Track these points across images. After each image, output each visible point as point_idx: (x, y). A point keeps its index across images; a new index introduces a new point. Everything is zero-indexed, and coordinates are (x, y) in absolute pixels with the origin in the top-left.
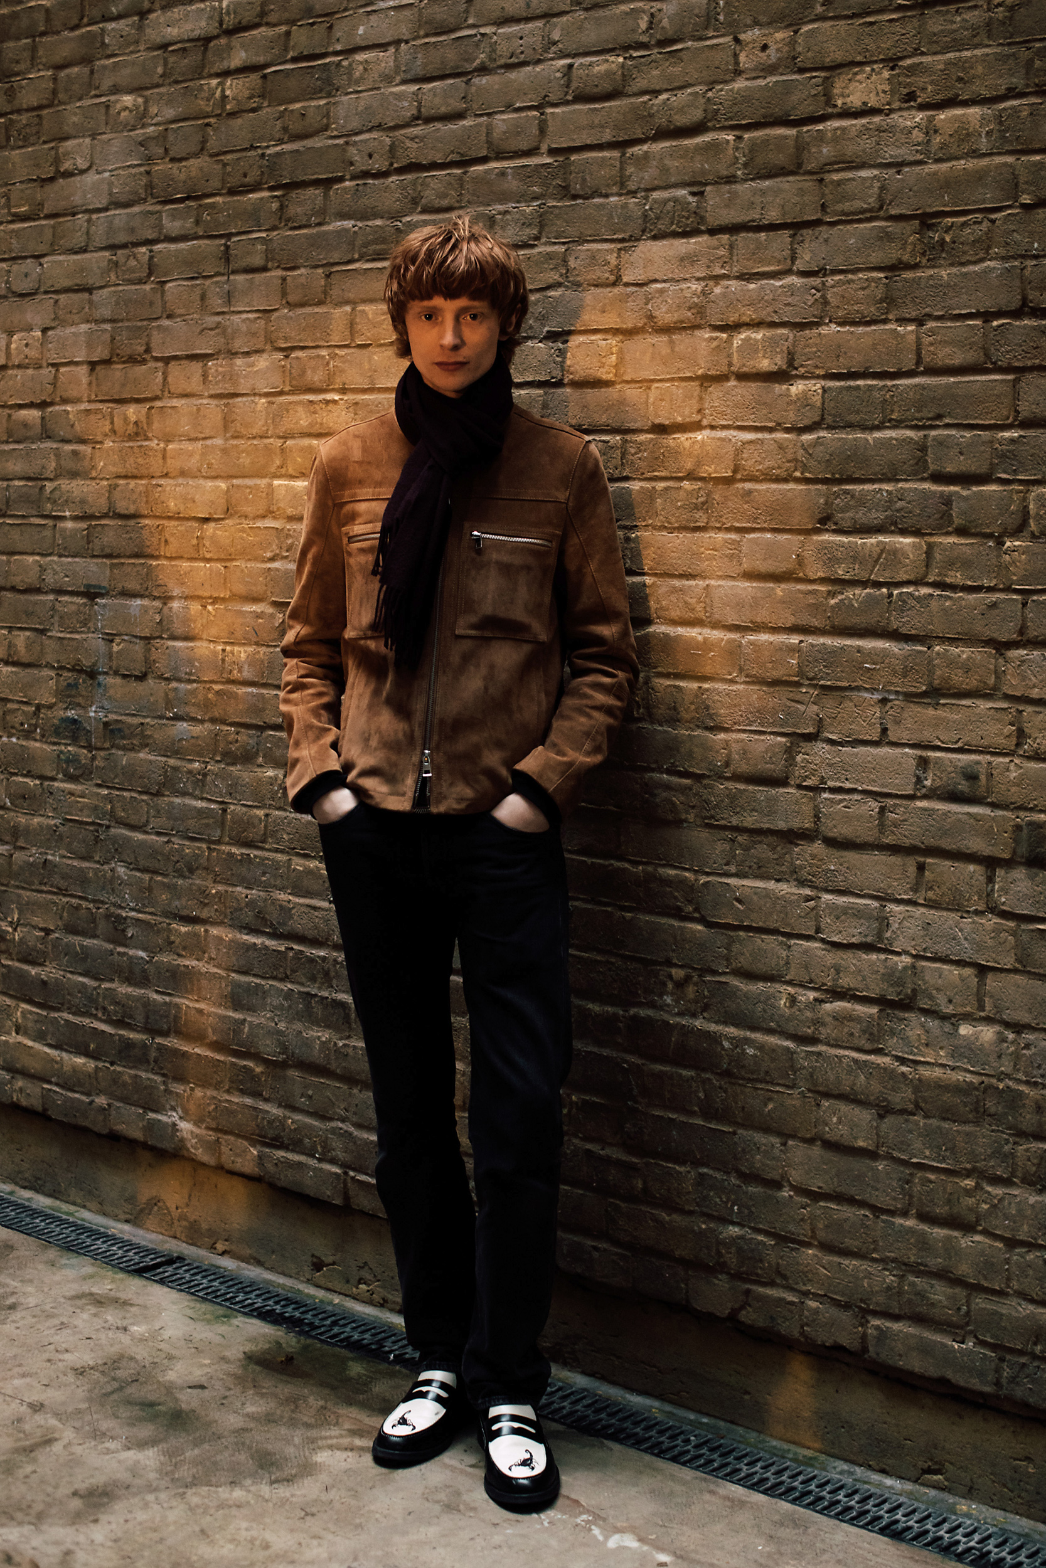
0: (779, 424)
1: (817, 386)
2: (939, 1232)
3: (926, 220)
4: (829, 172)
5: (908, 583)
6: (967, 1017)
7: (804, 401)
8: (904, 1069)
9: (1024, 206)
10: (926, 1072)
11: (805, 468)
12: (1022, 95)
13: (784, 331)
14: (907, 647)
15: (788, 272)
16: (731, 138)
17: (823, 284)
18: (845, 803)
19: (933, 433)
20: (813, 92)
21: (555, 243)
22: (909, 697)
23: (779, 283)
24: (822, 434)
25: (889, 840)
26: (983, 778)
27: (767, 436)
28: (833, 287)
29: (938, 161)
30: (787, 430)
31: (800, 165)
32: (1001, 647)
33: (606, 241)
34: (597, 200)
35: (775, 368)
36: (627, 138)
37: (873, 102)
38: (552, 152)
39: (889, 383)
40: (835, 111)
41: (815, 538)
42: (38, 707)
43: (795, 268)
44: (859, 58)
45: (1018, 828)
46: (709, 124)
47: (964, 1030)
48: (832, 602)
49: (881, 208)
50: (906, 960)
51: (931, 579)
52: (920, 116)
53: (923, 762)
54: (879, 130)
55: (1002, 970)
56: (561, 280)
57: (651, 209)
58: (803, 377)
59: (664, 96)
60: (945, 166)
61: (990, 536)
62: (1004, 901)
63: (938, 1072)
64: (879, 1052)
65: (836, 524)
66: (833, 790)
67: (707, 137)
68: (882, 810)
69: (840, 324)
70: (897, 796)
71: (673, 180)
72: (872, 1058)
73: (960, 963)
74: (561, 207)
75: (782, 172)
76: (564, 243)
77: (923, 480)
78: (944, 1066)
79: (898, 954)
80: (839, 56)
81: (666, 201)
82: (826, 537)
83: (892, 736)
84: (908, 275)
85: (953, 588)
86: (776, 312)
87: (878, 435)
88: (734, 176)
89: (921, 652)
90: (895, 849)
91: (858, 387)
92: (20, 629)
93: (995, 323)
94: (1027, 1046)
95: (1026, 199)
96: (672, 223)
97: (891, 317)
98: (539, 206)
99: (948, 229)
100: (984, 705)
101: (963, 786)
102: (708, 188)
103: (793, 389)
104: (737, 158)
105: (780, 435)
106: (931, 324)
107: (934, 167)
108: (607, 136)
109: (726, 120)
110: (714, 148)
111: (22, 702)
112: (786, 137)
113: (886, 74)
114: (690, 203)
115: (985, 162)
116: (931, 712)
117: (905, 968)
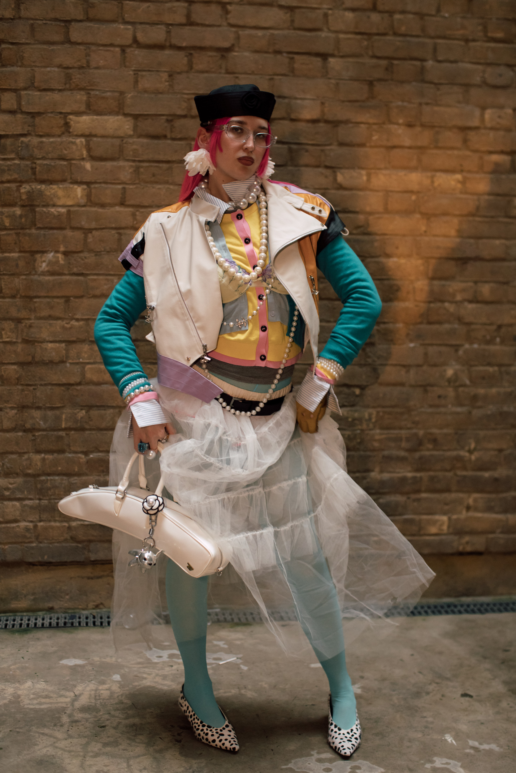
42: (500, 327)
92: (486, 282)
111: (485, 324)
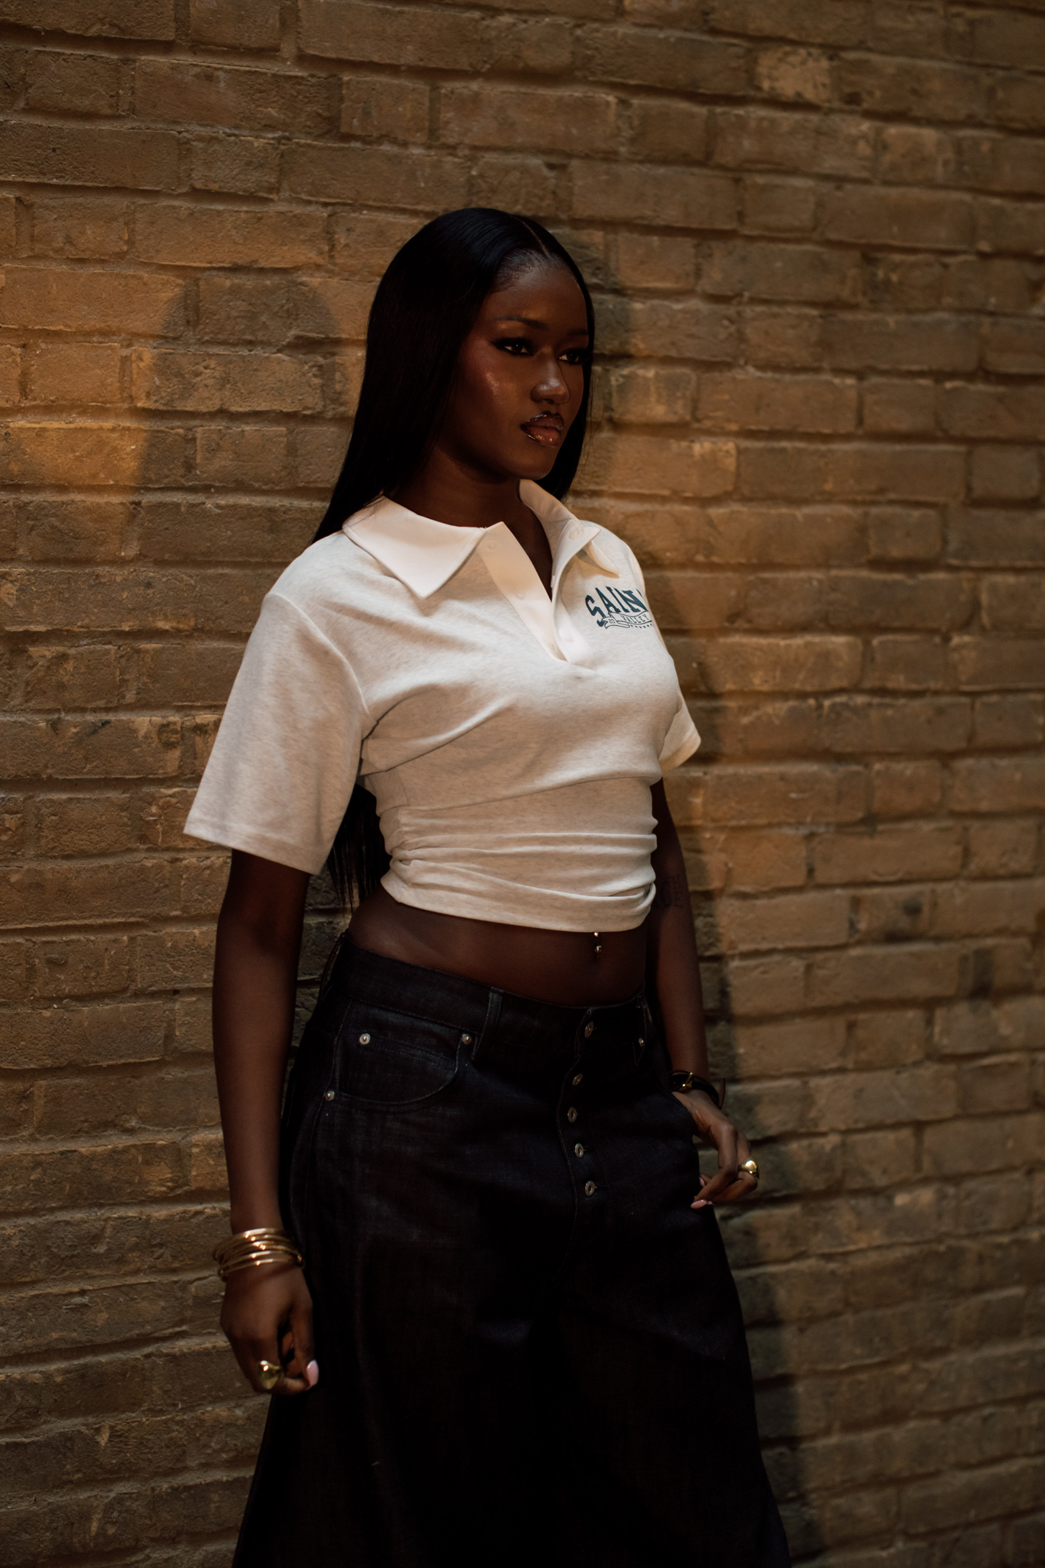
0: (675, 492)
1: (730, 446)
2: (868, 1437)
3: (869, 255)
4: (749, 171)
5: (841, 691)
6: (905, 1185)
7: (710, 463)
8: (832, 1266)
9: (983, 256)
10: (858, 1262)
11: (710, 550)
12: (981, 125)
13: (686, 370)
14: (843, 769)
15: (687, 293)
16: (611, 99)
17: (739, 314)
18: (761, 969)
19: (874, 511)
20: (734, 64)
21: (309, 202)
22: (842, 828)
23: (678, 306)
24: (736, 507)
25: (818, 1001)
26: (926, 910)
27: (657, 507)
28: (753, 319)
29: (887, 183)
30: (686, 501)
31: (709, 155)
32: (946, 758)
33: (403, 211)
34: (386, 147)
35: (672, 418)
36: (442, 65)
37: (810, 95)
38: (302, 59)
39: (823, 447)
40: (759, 95)
41: (722, 640)
43: (698, 289)
44: (792, 36)
45: (964, 959)
46: (578, 74)
47: (901, 1200)
48: (745, 720)
49: (814, 229)
50: (834, 1139)
51: (867, 684)
52: (866, 126)
53: (856, 903)
54: (818, 132)
55: (941, 1122)
56: (319, 260)
57: (481, 176)
58: (709, 433)
59: (506, 19)
60: (894, 193)
61: (933, 632)
62: (946, 1043)
63: (874, 1257)
64: (800, 1256)
65: (749, 621)
66: (745, 956)
67: (577, 92)
68: (809, 968)
69: (761, 367)
70: (827, 949)
71: (520, 140)
72: (793, 1265)
73: (897, 1126)
74: (321, 149)
75: (686, 160)
76: (326, 205)
77: (859, 566)
78: (878, 1248)
79: (824, 1134)
80: (767, 26)
81: (507, 170)
82: (736, 639)
83: (820, 877)
84: (848, 316)
85: (894, 693)
86: (673, 344)
87: (807, 510)
88: (615, 153)
89: (858, 773)
90: (821, 1012)
91: (783, 450)
93: (949, 385)
94: (968, 1196)
95: (985, 246)
96: (516, 202)
97: (825, 365)
98: (279, 140)
99: (895, 267)
100: (927, 827)
101: (904, 923)
102: (575, 163)
103: (697, 448)
104: (618, 128)
105: (679, 508)
106: (875, 380)
107: (882, 191)
108: (409, 55)
109: (604, 73)
110: (588, 107)
112: (692, 115)
113: (825, 64)
114: (546, 178)
115: (941, 195)
116: (867, 842)
117: (834, 1149)
